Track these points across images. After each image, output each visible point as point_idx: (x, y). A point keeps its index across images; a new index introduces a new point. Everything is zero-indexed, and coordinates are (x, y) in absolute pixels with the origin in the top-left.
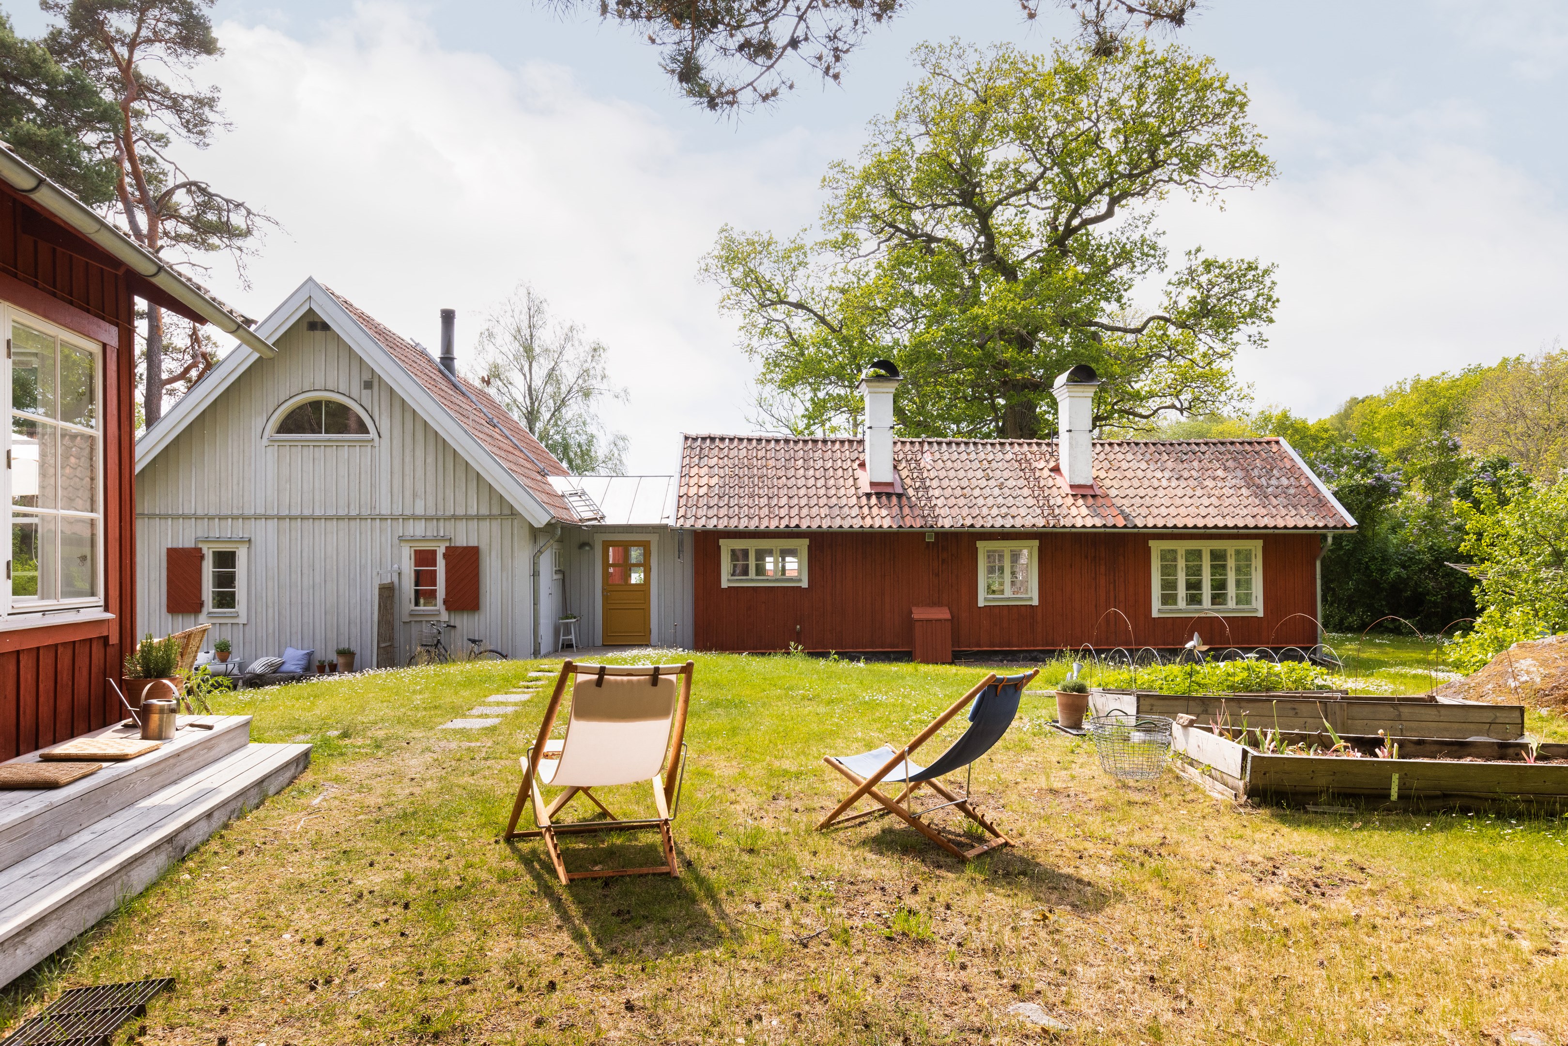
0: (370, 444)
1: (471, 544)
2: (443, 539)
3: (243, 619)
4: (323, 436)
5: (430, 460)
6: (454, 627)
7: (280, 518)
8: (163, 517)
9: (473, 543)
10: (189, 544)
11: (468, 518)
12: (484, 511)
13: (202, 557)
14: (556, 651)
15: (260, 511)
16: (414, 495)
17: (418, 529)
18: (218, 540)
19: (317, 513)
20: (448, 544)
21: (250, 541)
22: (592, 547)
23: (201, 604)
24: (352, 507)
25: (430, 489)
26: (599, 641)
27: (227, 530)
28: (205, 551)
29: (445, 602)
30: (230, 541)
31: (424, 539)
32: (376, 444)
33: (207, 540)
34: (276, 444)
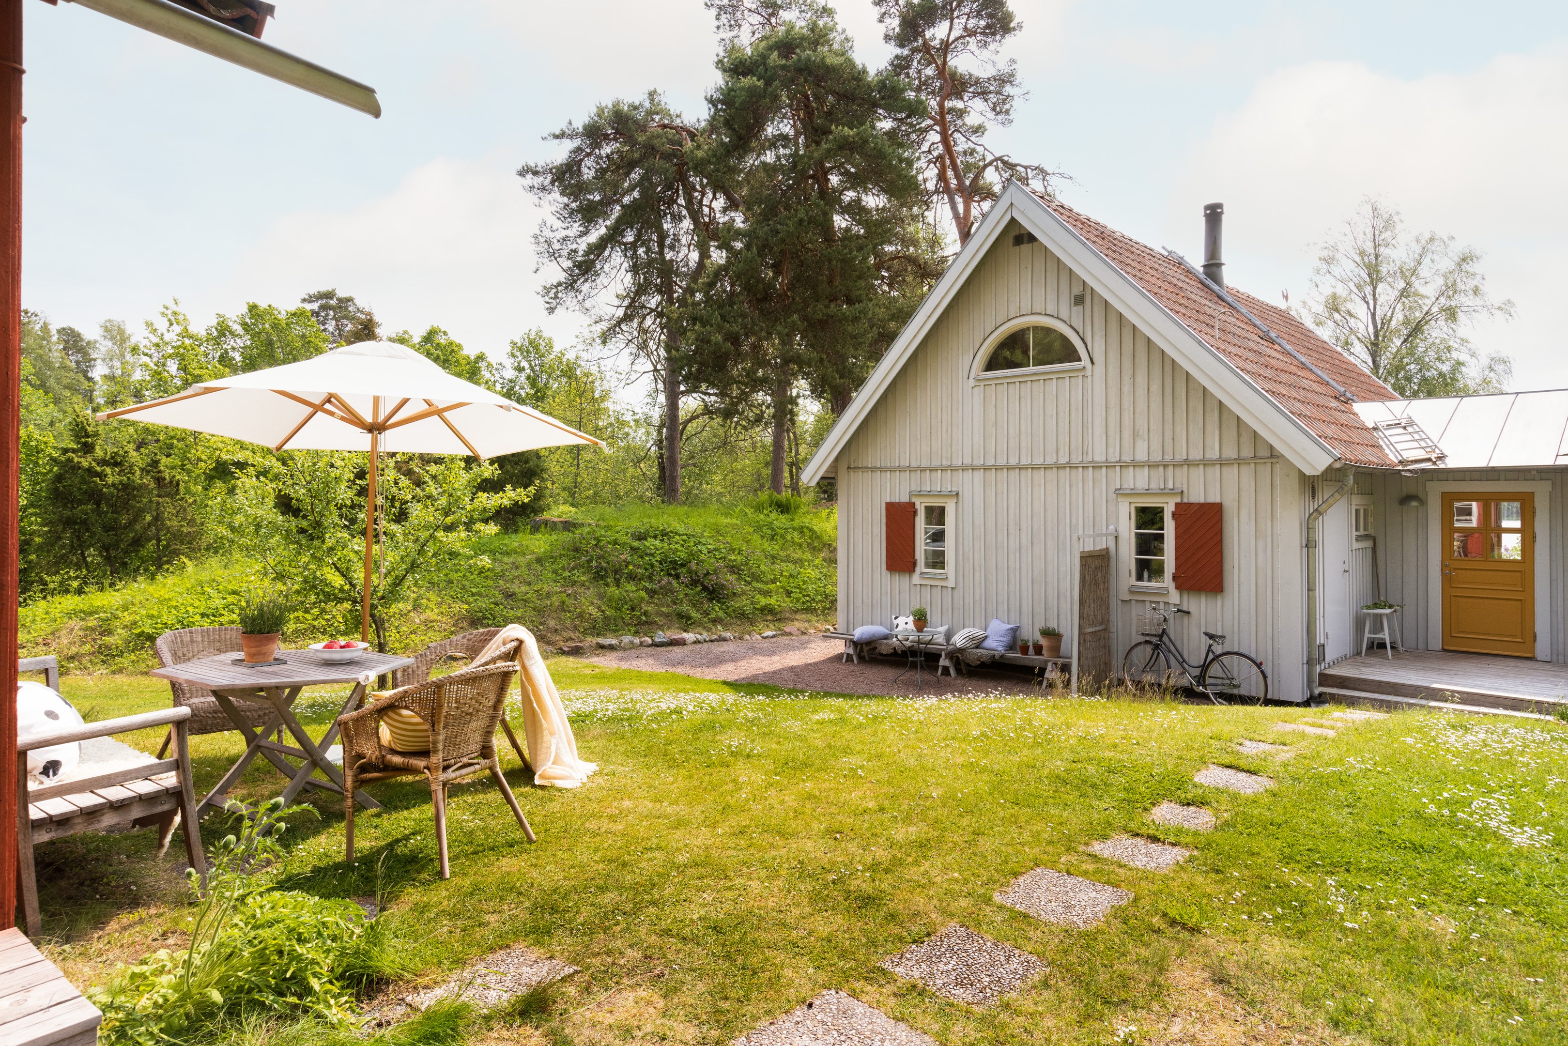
0: (1081, 374)
1: (1211, 500)
2: (1172, 492)
3: (951, 583)
4: (1032, 369)
5: (1155, 387)
6: (1188, 613)
7: (986, 469)
8: (883, 470)
9: (1213, 498)
10: (905, 499)
11: (1206, 463)
12: (1230, 452)
13: (915, 513)
14: (1359, 654)
15: (967, 461)
16: (1135, 435)
17: (1139, 479)
18: (929, 494)
19: (1024, 462)
20: (1178, 500)
21: (957, 494)
22: (1422, 502)
23: (914, 564)
24: (1061, 453)
25: (1155, 425)
26: (1436, 643)
27: (937, 483)
28: (918, 506)
29: (1175, 578)
30: (940, 495)
31: (1148, 493)
32: (1089, 373)
33: (920, 494)
34: (982, 384)
